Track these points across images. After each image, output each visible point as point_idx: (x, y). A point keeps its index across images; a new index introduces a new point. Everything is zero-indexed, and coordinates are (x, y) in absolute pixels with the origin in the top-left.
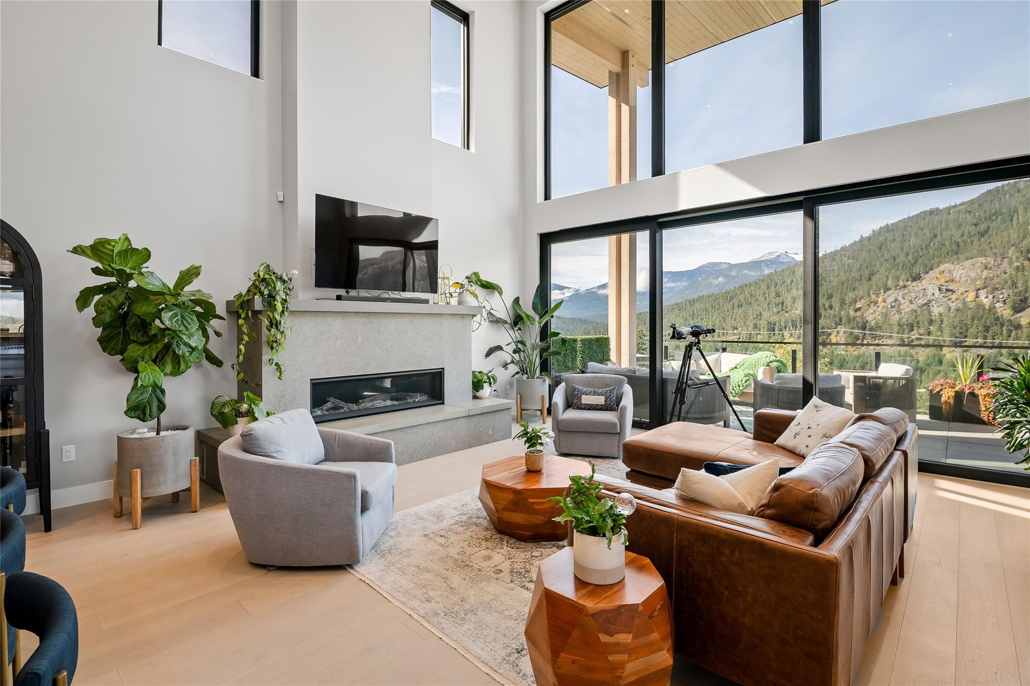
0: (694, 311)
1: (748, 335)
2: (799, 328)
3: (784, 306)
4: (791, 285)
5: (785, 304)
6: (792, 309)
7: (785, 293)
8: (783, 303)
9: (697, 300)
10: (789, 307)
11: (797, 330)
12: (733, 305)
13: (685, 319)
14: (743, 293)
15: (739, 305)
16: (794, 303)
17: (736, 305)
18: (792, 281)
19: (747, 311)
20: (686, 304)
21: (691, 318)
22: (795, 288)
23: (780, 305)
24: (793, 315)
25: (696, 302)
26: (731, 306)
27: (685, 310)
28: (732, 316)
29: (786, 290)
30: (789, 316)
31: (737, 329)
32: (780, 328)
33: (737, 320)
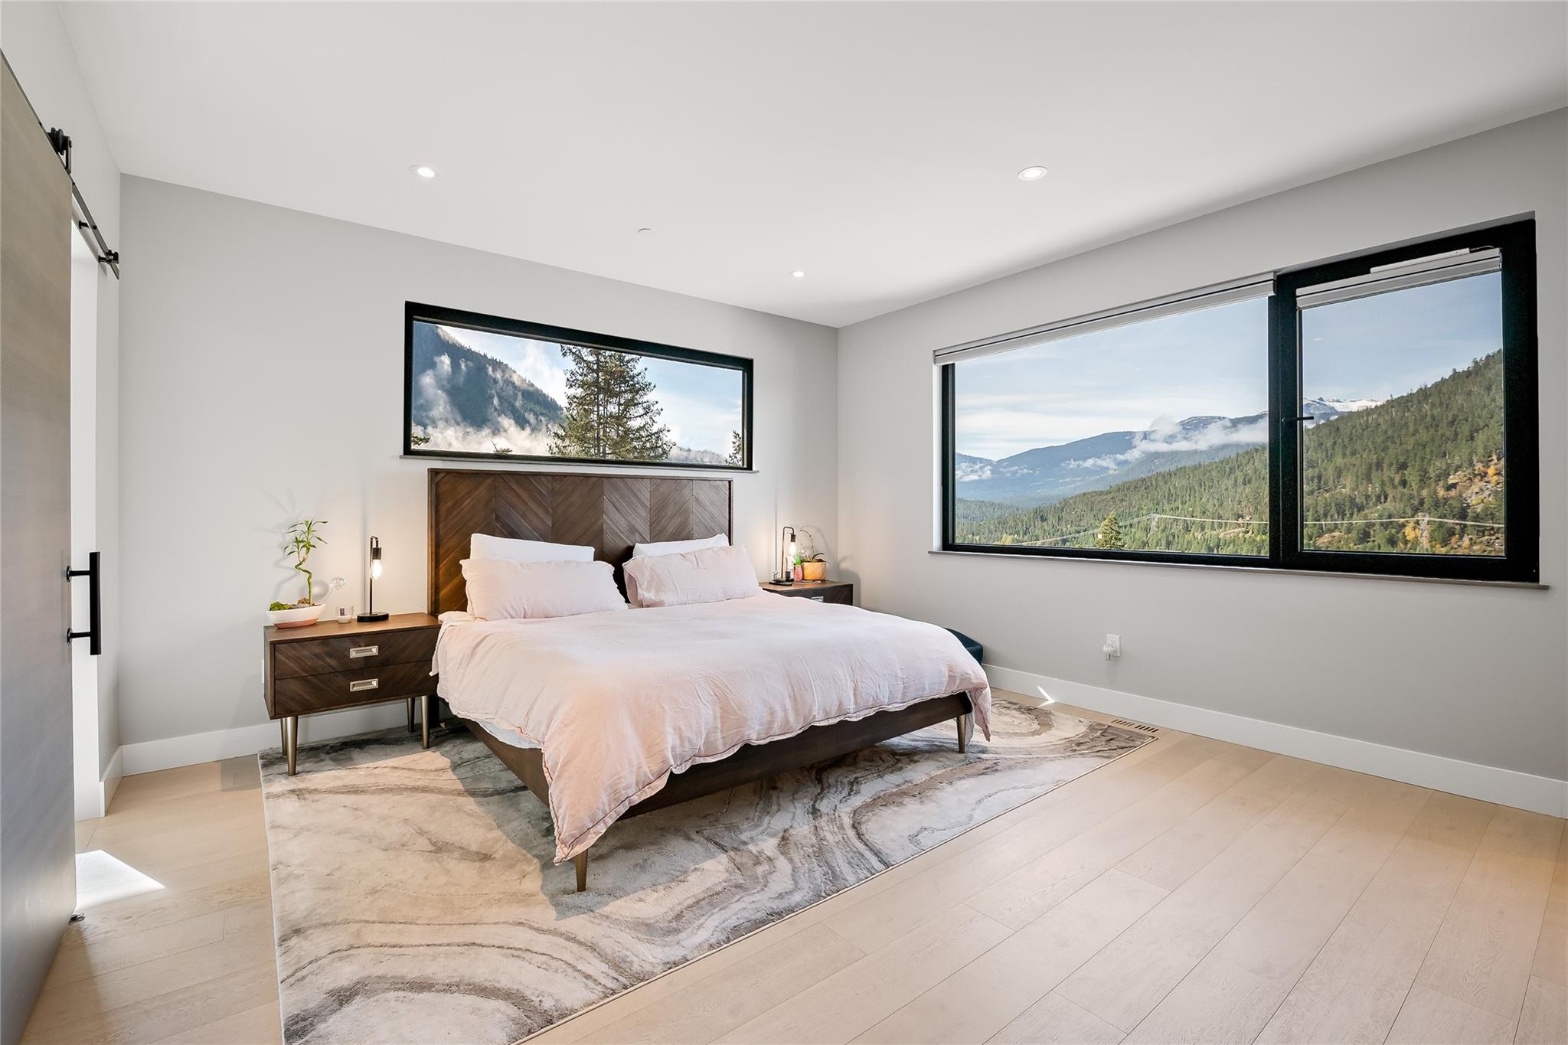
0: (1170, 490)
1: (1262, 526)
2: (1348, 515)
3: (1322, 482)
4: (1333, 449)
5: (1323, 479)
6: (1336, 487)
7: (1323, 461)
8: (1320, 478)
9: (1175, 474)
10: (1331, 484)
11: (1346, 519)
12: (1236, 481)
13: (1155, 502)
14: (1251, 462)
15: (1244, 479)
16: (1339, 477)
17: (1240, 481)
18: (1335, 443)
19: (1259, 490)
20: (1156, 480)
21: (1165, 501)
22: (1340, 453)
23: (1316, 481)
24: (1339, 496)
25: (1173, 475)
26: (1233, 482)
27: (1156, 489)
28: (1235, 498)
29: (1324, 457)
30: (1332, 496)
31: (1242, 517)
32: (1316, 516)
33: (1243, 504)
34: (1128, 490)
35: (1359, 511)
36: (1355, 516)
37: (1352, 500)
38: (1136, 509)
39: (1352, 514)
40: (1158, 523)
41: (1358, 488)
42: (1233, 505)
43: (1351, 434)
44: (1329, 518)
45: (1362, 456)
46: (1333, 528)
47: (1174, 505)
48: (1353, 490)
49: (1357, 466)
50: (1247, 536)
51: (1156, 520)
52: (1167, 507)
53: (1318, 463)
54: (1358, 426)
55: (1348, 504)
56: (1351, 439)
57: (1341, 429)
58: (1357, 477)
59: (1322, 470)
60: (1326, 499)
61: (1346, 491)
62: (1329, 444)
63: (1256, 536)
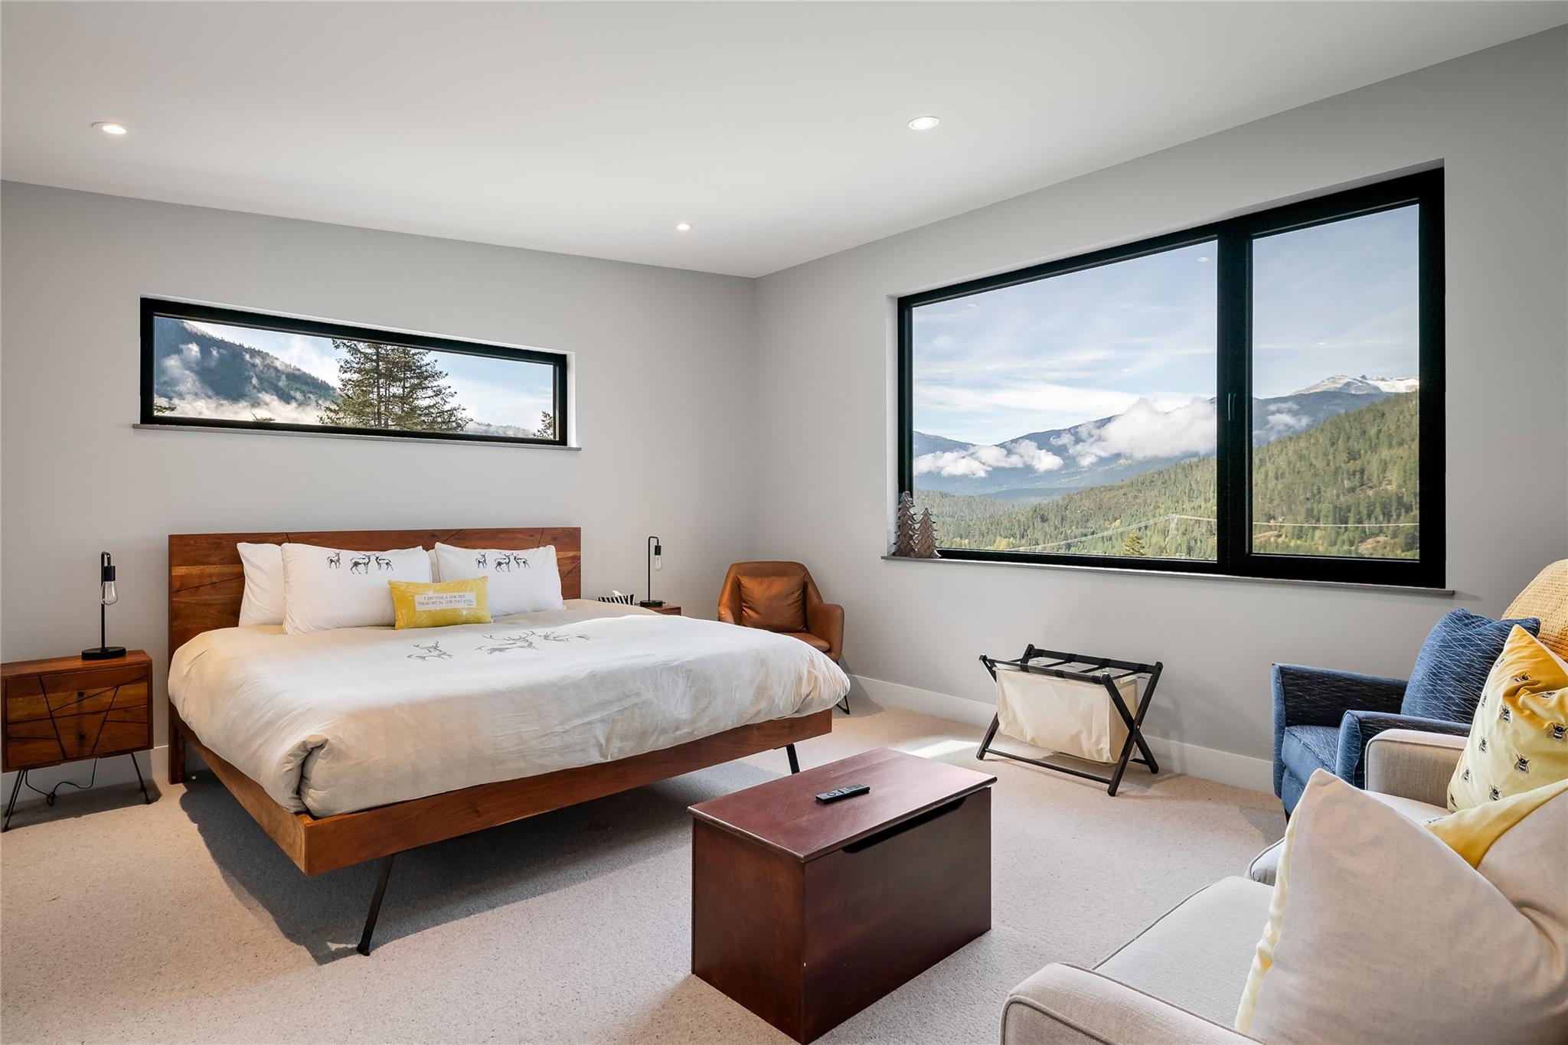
34: (1143, 484)
35: (1407, 512)
36: (1402, 518)
37: (1400, 499)
38: (1152, 507)
39: (1399, 516)
40: (1177, 524)
41: (1406, 484)
42: (1263, 504)
43: (1398, 421)
44: (1373, 519)
45: (1410, 448)
46: (1377, 532)
47: (1196, 503)
48: (1400, 487)
49: (1404, 459)
50: (1280, 540)
51: (1176, 521)
52: (1187, 505)
53: (1360, 455)
54: (1406, 410)
55: (1395, 505)
56: (1399, 426)
57: (1387, 415)
58: (1405, 472)
59: (1365, 463)
60: (1369, 497)
61: (1392, 488)
62: (1373, 432)
63: (1290, 540)
